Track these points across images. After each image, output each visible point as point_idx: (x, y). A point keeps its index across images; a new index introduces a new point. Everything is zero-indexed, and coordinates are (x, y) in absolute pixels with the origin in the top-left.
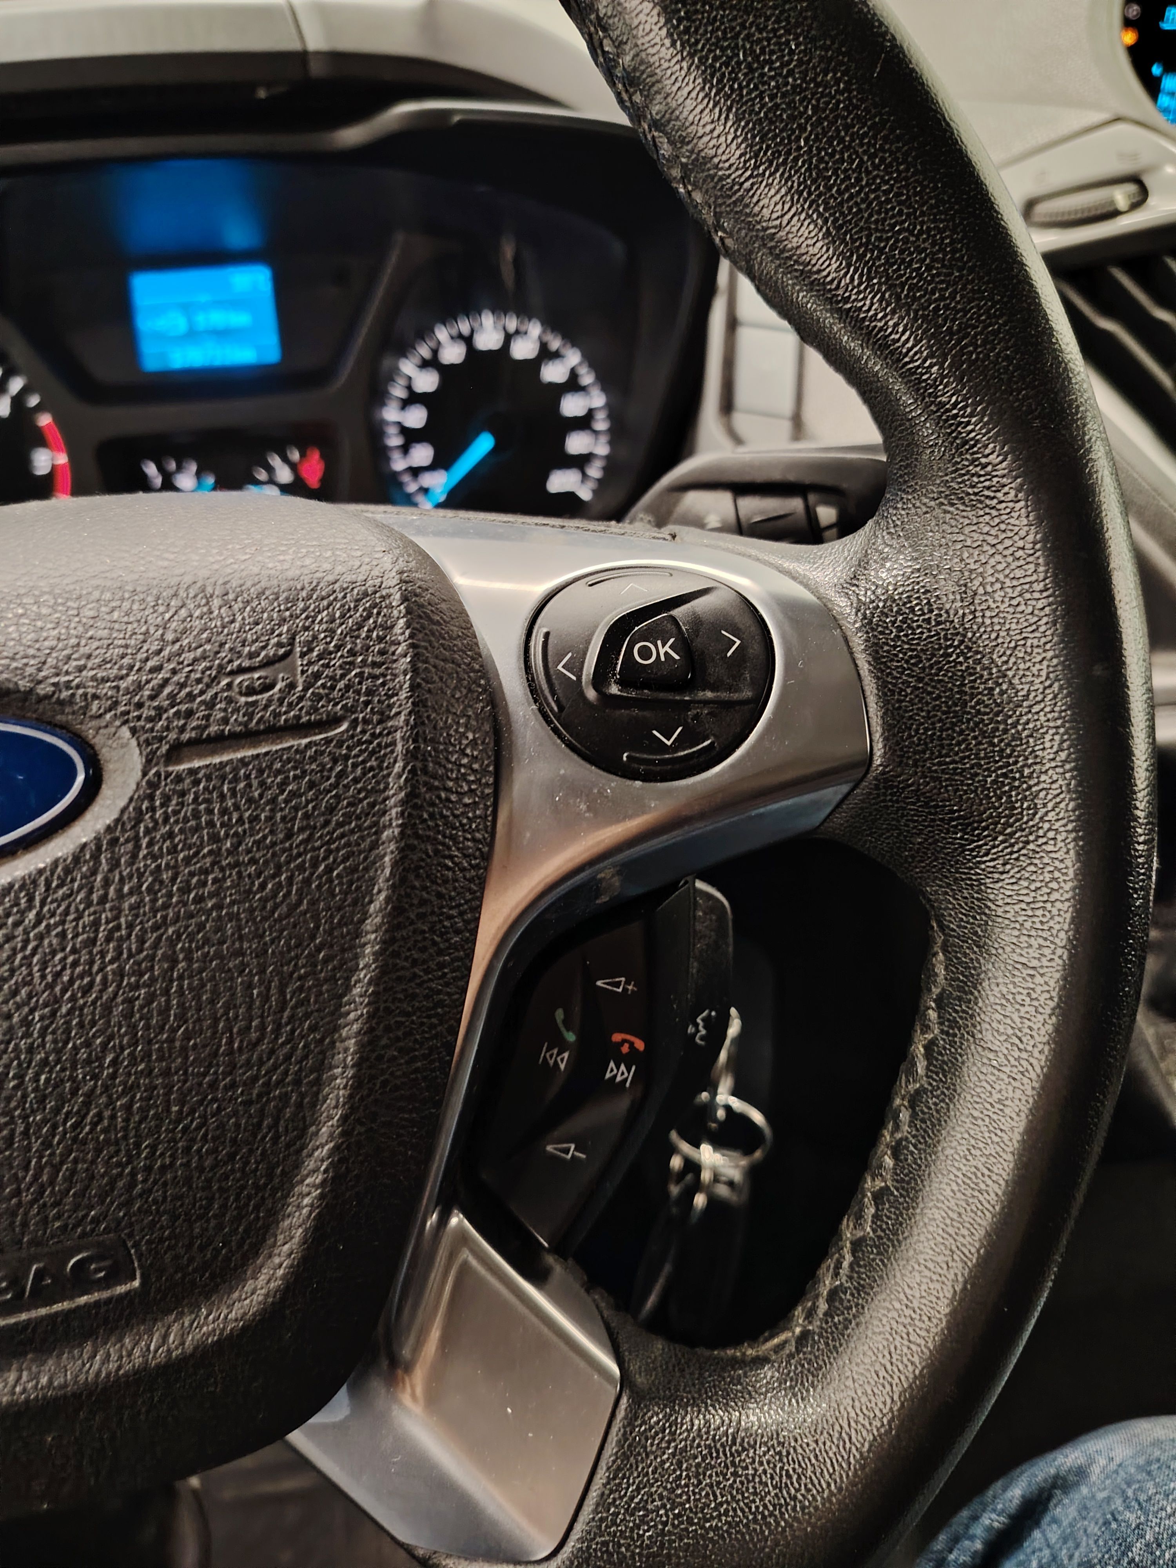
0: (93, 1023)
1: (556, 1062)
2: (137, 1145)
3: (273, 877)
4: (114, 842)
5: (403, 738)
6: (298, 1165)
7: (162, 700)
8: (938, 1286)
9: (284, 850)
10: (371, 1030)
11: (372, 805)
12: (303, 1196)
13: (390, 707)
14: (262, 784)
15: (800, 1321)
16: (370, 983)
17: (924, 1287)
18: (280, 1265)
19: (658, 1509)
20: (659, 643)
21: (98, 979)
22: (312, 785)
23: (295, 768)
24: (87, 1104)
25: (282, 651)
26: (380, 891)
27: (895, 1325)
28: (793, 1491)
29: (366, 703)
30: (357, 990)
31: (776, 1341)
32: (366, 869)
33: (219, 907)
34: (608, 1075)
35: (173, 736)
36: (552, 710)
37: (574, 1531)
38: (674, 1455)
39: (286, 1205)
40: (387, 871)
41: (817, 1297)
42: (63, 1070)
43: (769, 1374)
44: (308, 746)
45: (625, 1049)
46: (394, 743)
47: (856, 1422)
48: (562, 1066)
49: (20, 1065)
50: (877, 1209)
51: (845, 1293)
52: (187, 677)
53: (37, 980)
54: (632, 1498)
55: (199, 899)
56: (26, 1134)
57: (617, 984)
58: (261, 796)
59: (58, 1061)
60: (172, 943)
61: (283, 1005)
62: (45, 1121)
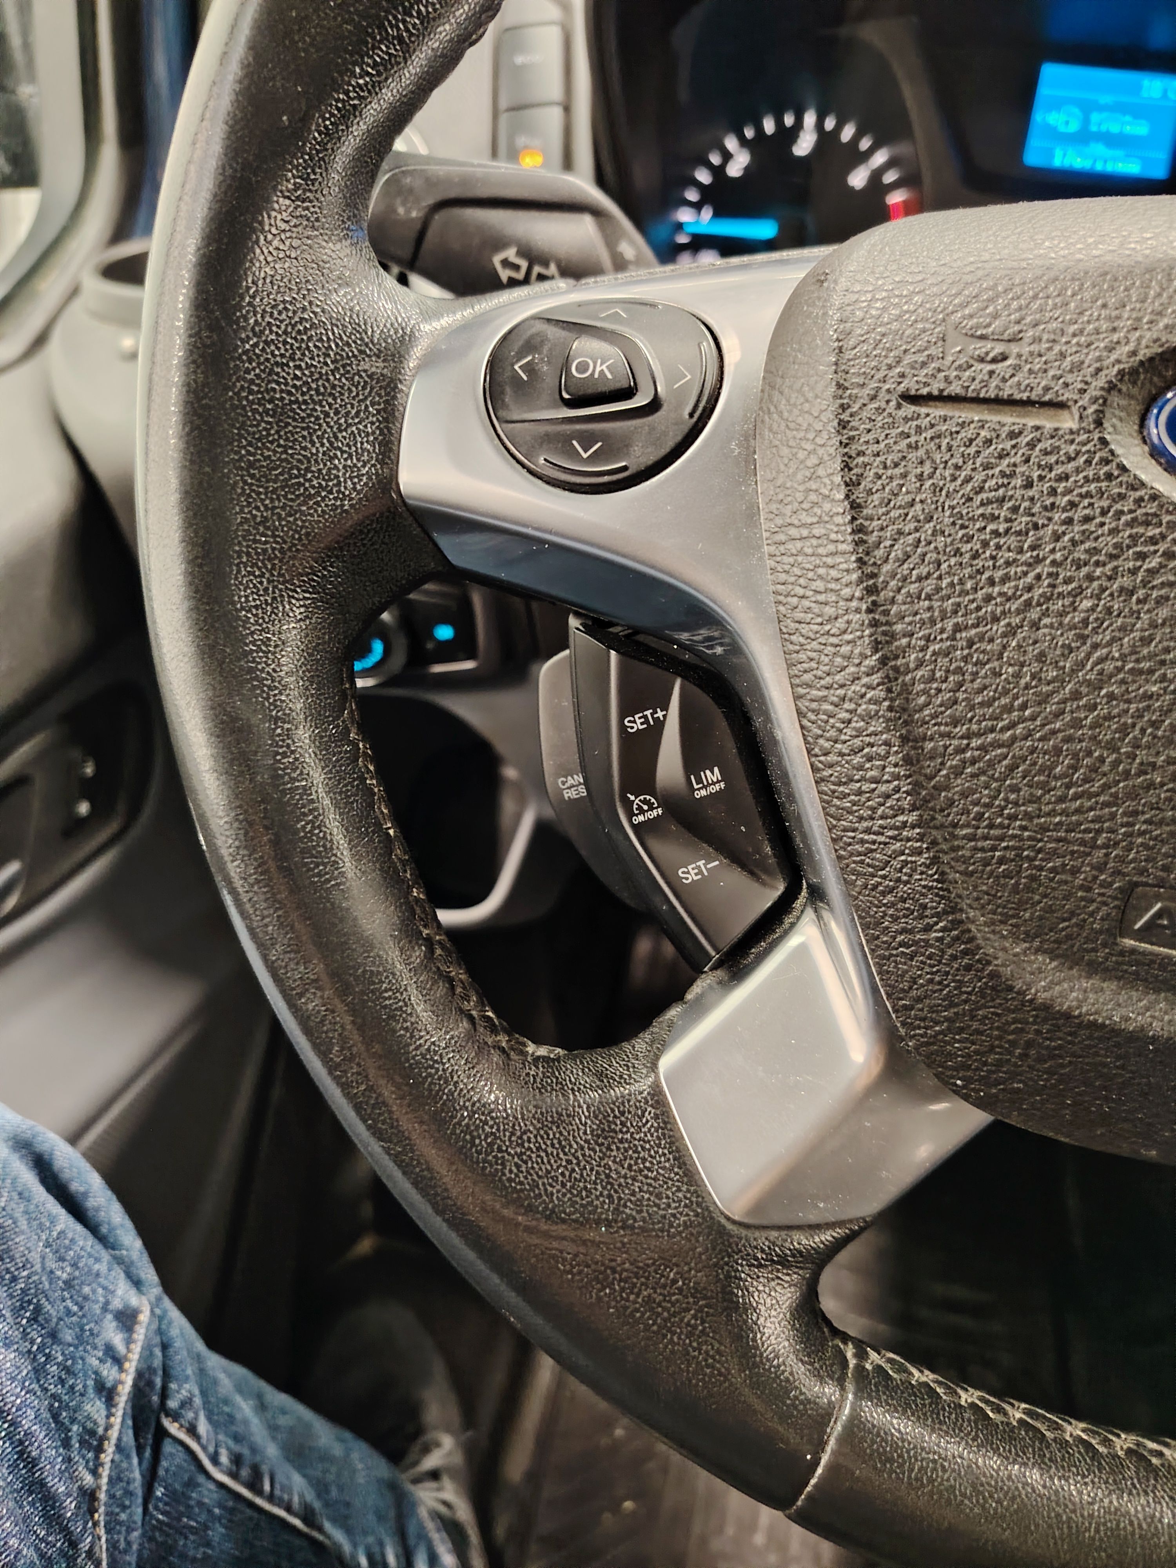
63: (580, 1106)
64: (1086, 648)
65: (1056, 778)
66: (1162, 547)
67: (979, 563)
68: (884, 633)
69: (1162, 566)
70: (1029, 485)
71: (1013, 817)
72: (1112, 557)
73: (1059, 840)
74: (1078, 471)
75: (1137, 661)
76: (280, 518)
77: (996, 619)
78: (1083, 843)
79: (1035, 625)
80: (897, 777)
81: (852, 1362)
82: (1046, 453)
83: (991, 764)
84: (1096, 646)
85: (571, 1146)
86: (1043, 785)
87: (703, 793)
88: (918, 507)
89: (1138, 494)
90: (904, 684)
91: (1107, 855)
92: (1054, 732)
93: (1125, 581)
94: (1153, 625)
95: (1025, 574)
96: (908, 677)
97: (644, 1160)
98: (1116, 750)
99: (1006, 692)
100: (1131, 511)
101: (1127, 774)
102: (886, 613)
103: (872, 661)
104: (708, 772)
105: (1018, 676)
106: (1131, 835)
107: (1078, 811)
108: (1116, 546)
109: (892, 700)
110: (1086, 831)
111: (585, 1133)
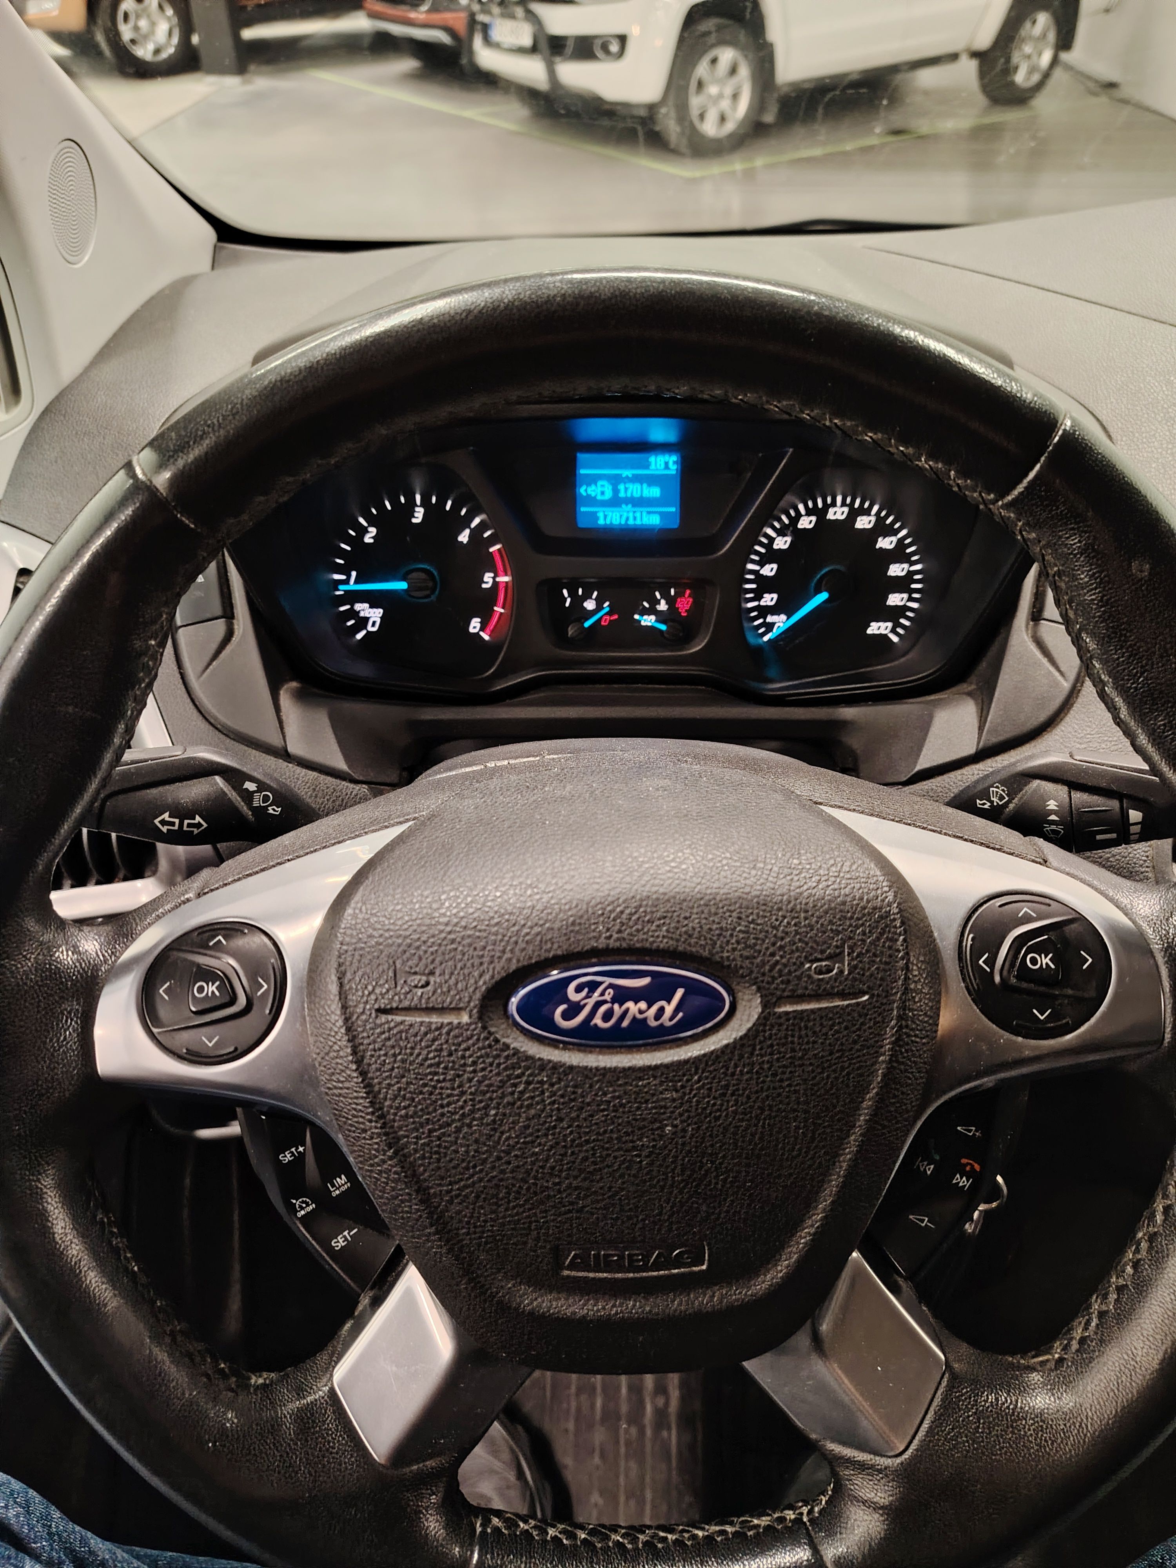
0: (717, 1136)
1: (925, 1170)
2: (725, 1200)
3: (820, 1073)
4: (743, 1045)
5: (897, 1007)
6: (803, 1221)
7: (775, 973)
8: (1154, 1352)
9: (828, 1061)
10: (856, 1159)
11: (877, 1042)
12: (801, 1238)
13: (892, 989)
14: (821, 1024)
15: (1059, 1351)
16: (860, 1135)
17: (1145, 1350)
18: (781, 1271)
19: (964, 1442)
20: (1043, 956)
21: (724, 1114)
22: (846, 1028)
23: (839, 1018)
24: (706, 1175)
25: (838, 951)
26: (874, 1088)
27: (1123, 1368)
28: (1047, 1449)
29: (880, 986)
30: (853, 1138)
31: (1041, 1359)
32: (868, 1076)
33: (790, 1085)
34: (954, 1181)
35: (779, 993)
36: (974, 988)
37: (913, 1444)
38: (975, 1413)
39: (790, 1240)
40: (879, 1079)
41: (1072, 1339)
42: (698, 1157)
43: (1036, 1379)
44: (848, 1005)
45: (968, 1168)
46: (892, 1010)
47: (1092, 1419)
48: (929, 1173)
49: (676, 1151)
50: (1119, 1297)
51: (1092, 1342)
52: (788, 961)
53: (693, 1110)
54: (949, 1433)
55: (781, 1080)
56: (672, 1186)
57: (970, 1131)
58: (820, 1031)
59: (696, 1152)
60: (763, 1101)
61: (813, 1139)
62: (683, 1180)
63: (285, 1417)
64: (497, 1134)
65: (502, 1199)
66: (524, 1079)
67: (433, 1097)
68: (394, 1138)
69: (525, 1089)
70: (450, 1055)
71: (485, 1221)
72: (500, 1087)
73: (513, 1229)
74: (474, 1045)
75: (525, 1137)
76: (25, 1113)
77: (449, 1125)
78: (524, 1229)
79: (470, 1126)
80: (418, 1210)
81: (479, 1530)
82: (456, 1037)
83: (466, 1196)
84: (502, 1133)
85: (282, 1445)
86: (496, 1204)
87: (337, 1192)
88: (396, 1070)
89: (506, 1053)
90: (410, 1163)
91: (538, 1233)
92: (493, 1177)
93: (509, 1099)
94: (528, 1119)
95: (458, 1101)
96: (412, 1158)
97: (329, 1442)
98: (527, 1182)
99: (463, 1161)
100: (504, 1063)
101: (535, 1193)
102: (392, 1127)
103: (390, 1153)
104: (338, 1179)
105: (467, 1152)
106: (547, 1222)
107: (517, 1214)
108: (501, 1081)
109: (405, 1172)
110: (524, 1223)
111: (290, 1434)
